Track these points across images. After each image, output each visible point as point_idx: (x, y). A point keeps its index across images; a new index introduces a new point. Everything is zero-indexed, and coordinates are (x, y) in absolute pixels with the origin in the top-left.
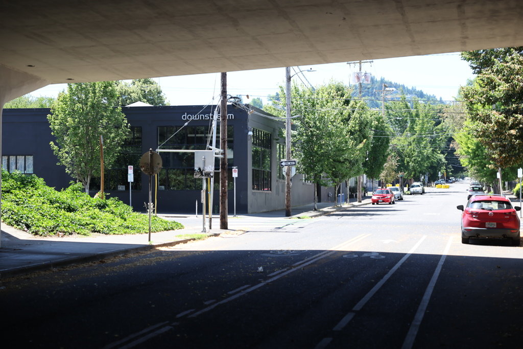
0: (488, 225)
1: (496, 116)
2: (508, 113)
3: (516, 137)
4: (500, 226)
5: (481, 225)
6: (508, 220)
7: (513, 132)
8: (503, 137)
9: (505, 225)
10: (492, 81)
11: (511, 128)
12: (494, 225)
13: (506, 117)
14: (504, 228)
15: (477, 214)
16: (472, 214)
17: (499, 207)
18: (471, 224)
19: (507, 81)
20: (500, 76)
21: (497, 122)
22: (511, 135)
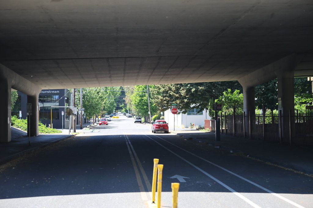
0: (161, 128)
1: (160, 97)
2: (164, 97)
3: (166, 104)
4: (164, 128)
5: (159, 128)
6: (166, 127)
7: (165, 102)
8: (162, 103)
9: (165, 128)
10: (159, 87)
11: (164, 101)
12: (162, 128)
13: (163, 98)
14: (165, 129)
15: (158, 125)
16: (157, 125)
17: (163, 123)
18: (156, 128)
19: (164, 88)
20: (161, 86)
21: (161, 99)
22: (165, 103)
